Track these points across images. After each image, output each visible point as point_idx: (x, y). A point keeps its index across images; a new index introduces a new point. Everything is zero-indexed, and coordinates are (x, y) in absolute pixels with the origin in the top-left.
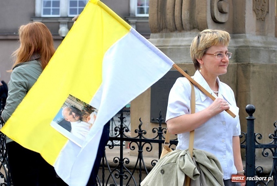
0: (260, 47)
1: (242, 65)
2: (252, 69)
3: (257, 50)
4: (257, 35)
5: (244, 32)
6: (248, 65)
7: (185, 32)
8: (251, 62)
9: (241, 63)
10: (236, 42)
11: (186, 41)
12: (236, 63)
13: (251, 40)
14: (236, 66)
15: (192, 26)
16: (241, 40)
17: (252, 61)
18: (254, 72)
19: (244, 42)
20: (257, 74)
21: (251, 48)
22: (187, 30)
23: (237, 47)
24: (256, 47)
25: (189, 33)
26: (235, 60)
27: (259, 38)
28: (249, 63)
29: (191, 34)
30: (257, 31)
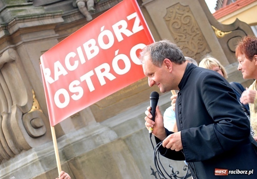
0: (81, 139)
1: (72, 161)
2: (79, 161)
3: (79, 144)
4: (77, 130)
5: (63, 134)
6: (75, 159)
7: (17, 156)
8: (77, 156)
9: (70, 160)
10: (61, 144)
11: (20, 163)
12: (66, 162)
13: (71, 138)
14: (67, 163)
15: (19, 149)
16: (64, 141)
17: (77, 154)
18: (83, 162)
19: (66, 142)
20: (86, 162)
21: (72, 145)
22: (17, 154)
23: (62, 148)
24: (78, 141)
25: (19, 155)
26: (65, 160)
27: (80, 131)
28: (75, 158)
29: (21, 156)
30: (76, 127)
